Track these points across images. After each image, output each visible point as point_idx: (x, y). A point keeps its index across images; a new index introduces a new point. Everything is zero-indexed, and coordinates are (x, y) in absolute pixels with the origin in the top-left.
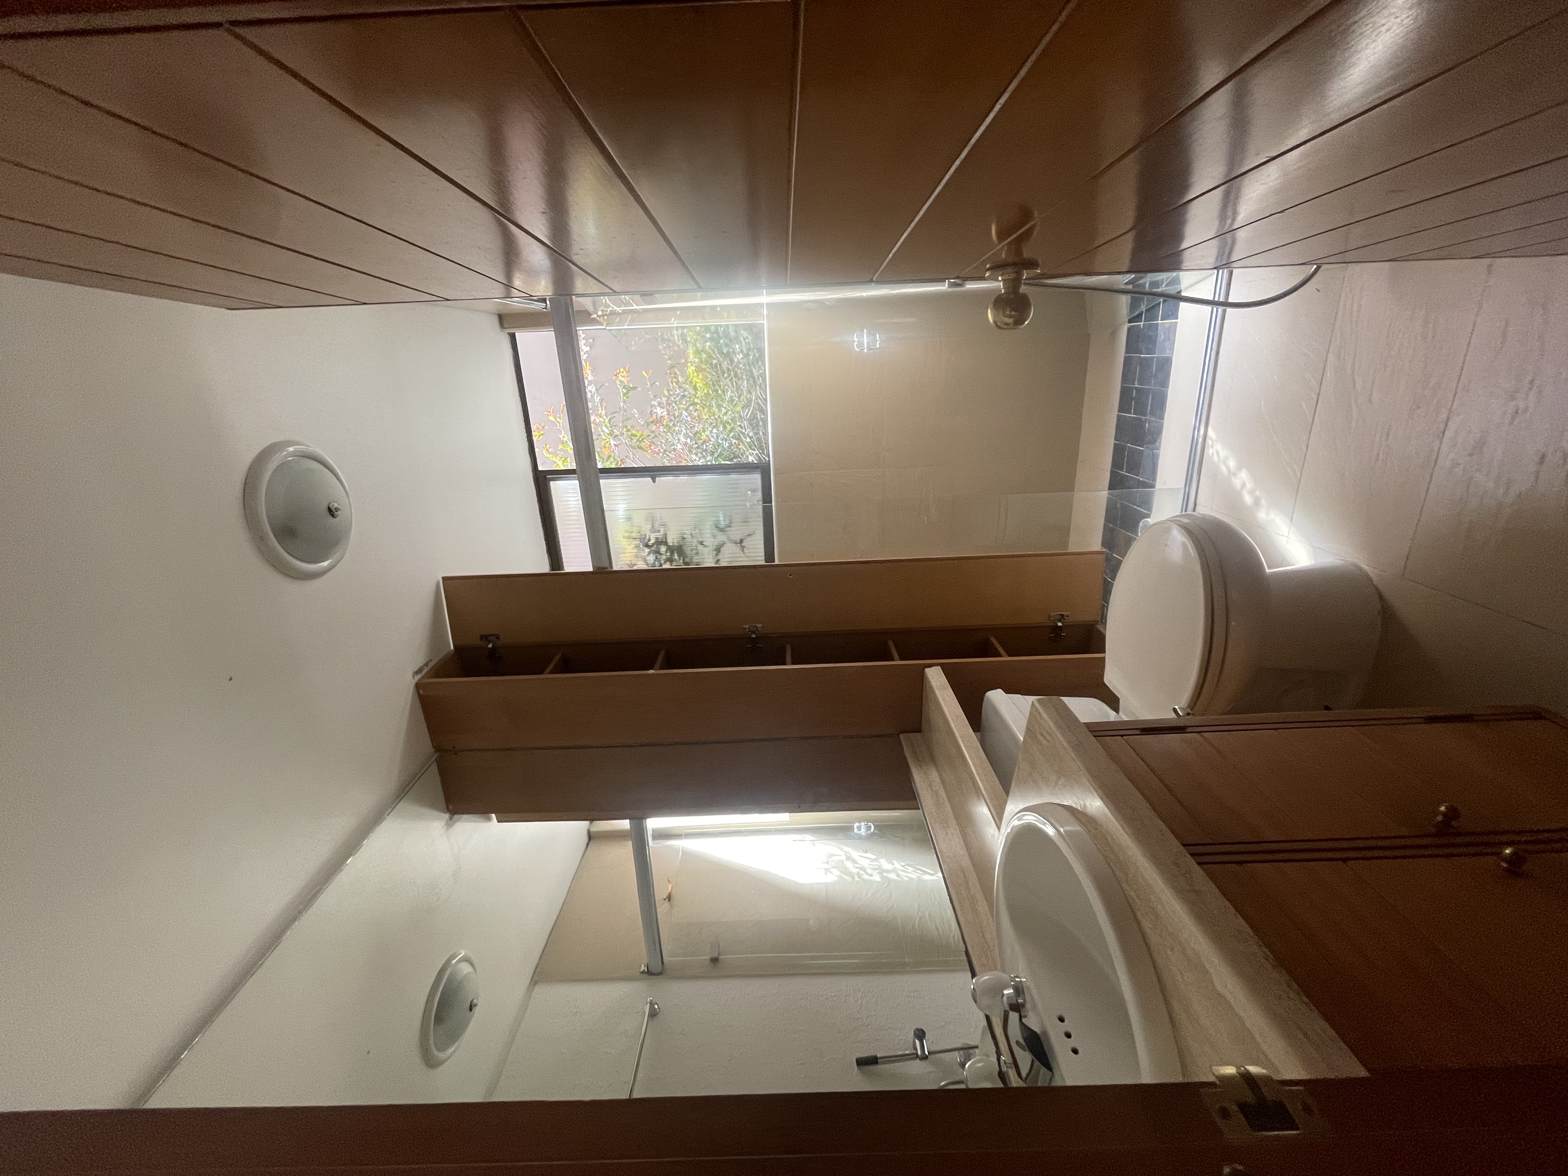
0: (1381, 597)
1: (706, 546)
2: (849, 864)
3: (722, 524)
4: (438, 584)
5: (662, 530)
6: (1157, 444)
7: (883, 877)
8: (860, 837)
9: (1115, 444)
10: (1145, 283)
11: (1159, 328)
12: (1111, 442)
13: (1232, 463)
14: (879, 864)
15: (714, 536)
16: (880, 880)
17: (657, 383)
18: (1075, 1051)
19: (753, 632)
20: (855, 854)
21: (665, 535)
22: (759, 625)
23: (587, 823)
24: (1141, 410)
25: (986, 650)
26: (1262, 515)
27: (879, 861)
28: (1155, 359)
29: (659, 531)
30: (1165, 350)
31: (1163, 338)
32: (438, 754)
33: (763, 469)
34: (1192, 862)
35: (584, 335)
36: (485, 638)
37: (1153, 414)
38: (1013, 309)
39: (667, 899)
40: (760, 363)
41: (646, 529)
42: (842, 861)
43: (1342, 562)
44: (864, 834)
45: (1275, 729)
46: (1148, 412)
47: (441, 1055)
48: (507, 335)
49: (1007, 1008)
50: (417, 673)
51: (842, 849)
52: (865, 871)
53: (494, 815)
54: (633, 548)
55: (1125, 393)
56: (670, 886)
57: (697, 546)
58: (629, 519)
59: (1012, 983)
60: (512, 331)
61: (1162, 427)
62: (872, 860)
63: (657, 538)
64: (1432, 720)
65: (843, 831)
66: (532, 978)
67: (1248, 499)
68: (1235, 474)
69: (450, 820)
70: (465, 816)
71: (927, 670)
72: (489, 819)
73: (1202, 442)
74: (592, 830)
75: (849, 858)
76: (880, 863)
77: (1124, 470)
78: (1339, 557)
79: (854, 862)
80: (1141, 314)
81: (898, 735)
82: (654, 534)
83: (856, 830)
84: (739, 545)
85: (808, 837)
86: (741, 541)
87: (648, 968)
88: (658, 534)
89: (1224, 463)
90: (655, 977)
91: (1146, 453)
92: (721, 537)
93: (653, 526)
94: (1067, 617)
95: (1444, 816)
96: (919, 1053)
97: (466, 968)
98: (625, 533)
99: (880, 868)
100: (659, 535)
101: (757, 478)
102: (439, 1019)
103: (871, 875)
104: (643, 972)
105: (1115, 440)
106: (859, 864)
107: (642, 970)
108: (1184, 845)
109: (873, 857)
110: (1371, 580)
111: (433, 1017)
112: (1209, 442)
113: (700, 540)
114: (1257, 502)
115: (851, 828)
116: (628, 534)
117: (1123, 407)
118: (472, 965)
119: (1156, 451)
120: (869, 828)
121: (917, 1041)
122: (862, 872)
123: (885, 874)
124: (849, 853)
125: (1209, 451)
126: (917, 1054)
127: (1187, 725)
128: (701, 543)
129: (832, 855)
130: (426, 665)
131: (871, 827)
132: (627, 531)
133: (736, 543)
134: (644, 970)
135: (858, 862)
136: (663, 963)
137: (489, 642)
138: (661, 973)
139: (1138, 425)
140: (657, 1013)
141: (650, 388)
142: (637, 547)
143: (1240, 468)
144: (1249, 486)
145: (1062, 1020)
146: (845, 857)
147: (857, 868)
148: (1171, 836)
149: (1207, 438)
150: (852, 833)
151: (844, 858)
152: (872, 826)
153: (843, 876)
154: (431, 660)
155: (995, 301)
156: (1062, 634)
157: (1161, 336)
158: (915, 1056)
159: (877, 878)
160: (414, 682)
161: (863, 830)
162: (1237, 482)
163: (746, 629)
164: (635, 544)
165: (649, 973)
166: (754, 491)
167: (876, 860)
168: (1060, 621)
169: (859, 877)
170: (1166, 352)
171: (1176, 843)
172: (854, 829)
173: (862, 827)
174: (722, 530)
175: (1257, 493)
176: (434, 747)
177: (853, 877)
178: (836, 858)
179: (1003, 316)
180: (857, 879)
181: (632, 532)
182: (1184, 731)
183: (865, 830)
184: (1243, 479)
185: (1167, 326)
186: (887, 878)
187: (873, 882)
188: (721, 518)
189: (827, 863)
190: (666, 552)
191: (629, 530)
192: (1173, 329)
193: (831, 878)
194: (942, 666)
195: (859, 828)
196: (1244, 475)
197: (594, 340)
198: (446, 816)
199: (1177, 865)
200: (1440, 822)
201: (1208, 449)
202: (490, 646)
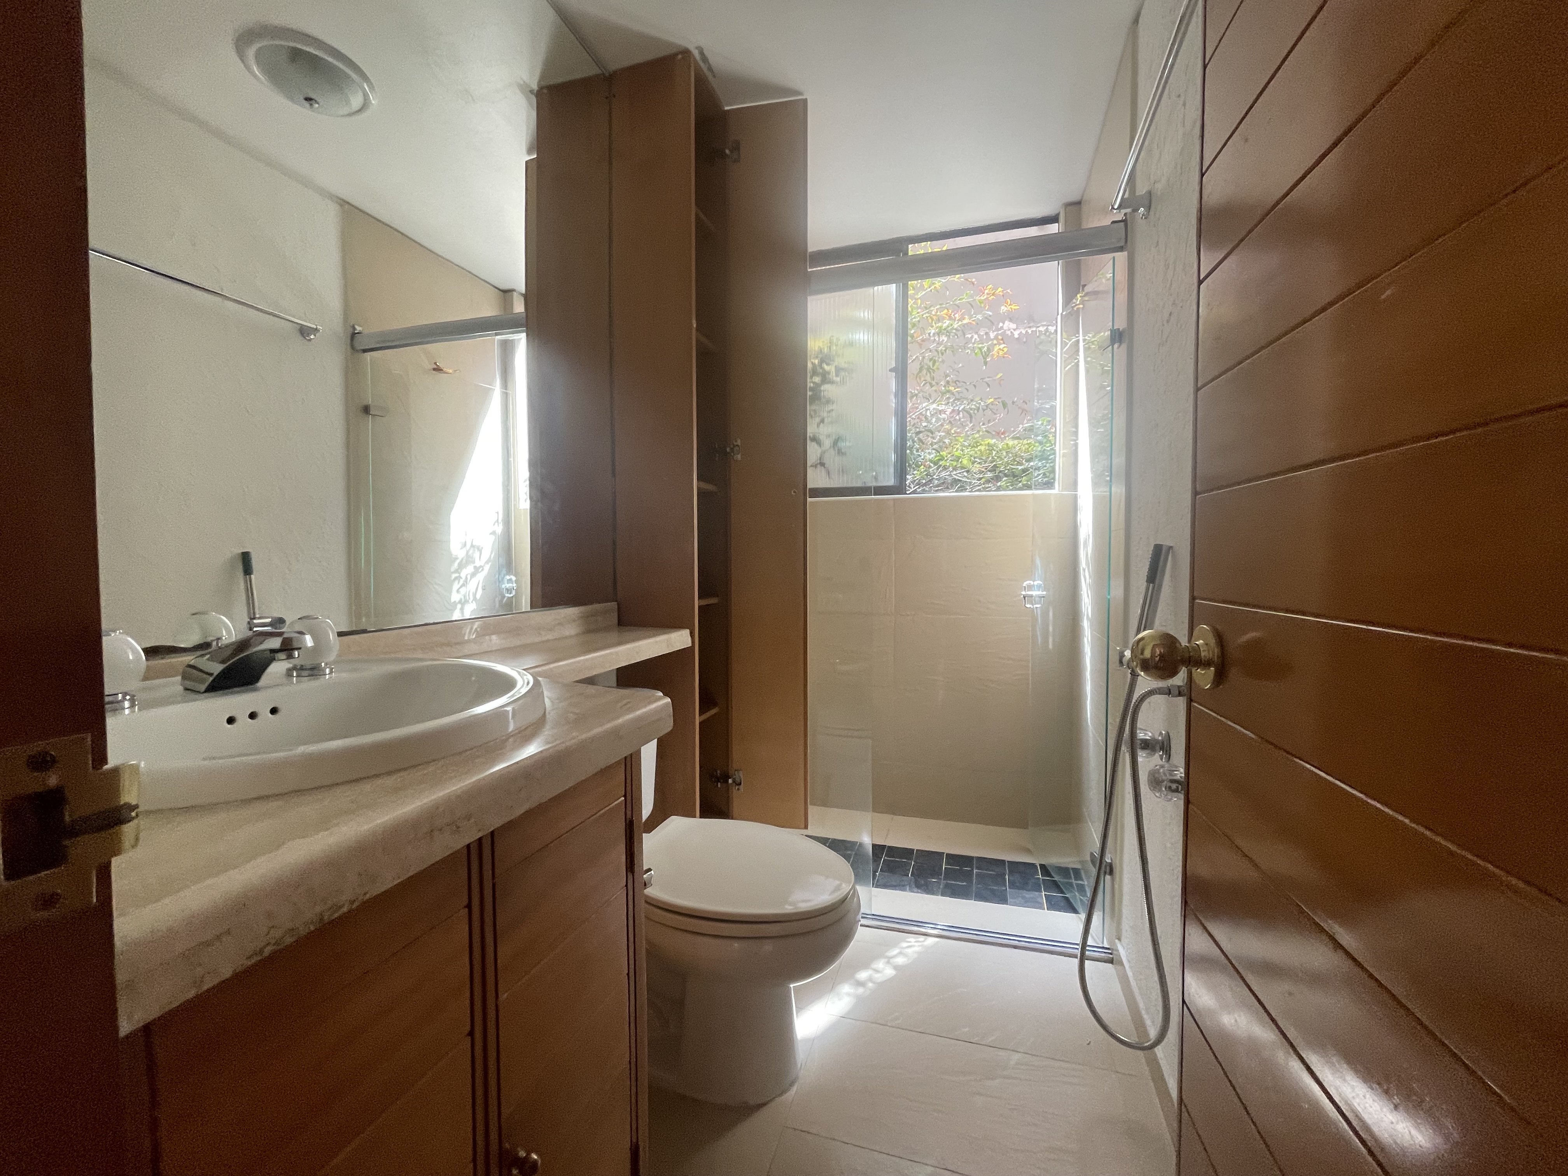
0: (764, 1105)
1: (818, 426)
2: (470, 569)
3: (841, 444)
4: (800, 93)
5: (838, 379)
6: (916, 890)
7: (455, 604)
8: (500, 581)
9: (913, 850)
10: (1082, 880)
11: (1037, 893)
12: (915, 845)
13: (900, 961)
14: (470, 601)
15: (829, 436)
16: (452, 600)
17: (988, 389)
18: (231, 721)
19: (732, 449)
20: (481, 577)
21: (831, 382)
22: (739, 457)
23: (522, 289)
24: (949, 874)
25: (707, 702)
26: (846, 988)
27: (474, 602)
28: (1004, 889)
29: (837, 375)
30: (1015, 898)
31: (1027, 896)
32: (607, 75)
33: (899, 488)
34: (470, 837)
35: (1030, 333)
36: (736, 147)
37: (947, 886)
38: (1161, 656)
39: (435, 367)
40: (1011, 488)
41: (840, 362)
42: (474, 562)
43: (799, 1066)
44: (503, 586)
45: (628, 974)
46: (949, 882)
47: (251, 52)
48: (1057, 212)
49: (285, 636)
50: (702, 53)
51: (487, 562)
52: (463, 585)
53: (535, 156)
54: (819, 347)
55: (966, 860)
56: (451, 371)
57: (819, 416)
58: (851, 344)
59: (323, 664)
60: (1062, 218)
61: (933, 894)
62: (475, 595)
63: (829, 373)
64: (635, 1152)
65: (507, 562)
66: (348, 203)
67: (863, 975)
68: (888, 962)
69: (530, 91)
70: (534, 114)
71: (688, 631)
72: (529, 152)
73: (920, 931)
74: (515, 293)
75: (477, 570)
76: (472, 602)
77: (886, 858)
78: (803, 1065)
79: (473, 575)
80: (1050, 875)
81: (616, 601)
82: (833, 370)
83: (508, 577)
84: (819, 461)
85: (499, 529)
86: (822, 464)
87: (358, 333)
88: (834, 374)
89: (900, 953)
90: (349, 341)
91: (905, 878)
92: (827, 443)
93: (842, 369)
94: (738, 789)
95: (524, 1158)
96: (255, 621)
97: (356, 101)
98: (837, 339)
99: (466, 602)
100: (833, 376)
101: (891, 481)
102: (296, 55)
103: (458, 591)
104: (354, 329)
105: (917, 850)
106: (470, 580)
107: (356, 327)
108: (492, 833)
109: (478, 596)
110: (781, 1095)
111: (299, 46)
112: (922, 938)
113: (826, 420)
114: (860, 984)
115: (509, 572)
116: (835, 341)
117: (953, 859)
118: (360, 111)
119: (908, 889)
120: (509, 591)
121: (270, 620)
122: (462, 582)
123: (459, 606)
124: (483, 570)
125: (912, 939)
126: (254, 618)
127: (635, 874)
128: (822, 421)
129: (480, 551)
130: (710, 69)
131: (511, 593)
132: (838, 339)
133: (820, 459)
134: (356, 330)
135: (473, 579)
136: (365, 351)
137: (731, 151)
138: (352, 346)
139: (935, 872)
140: (305, 338)
141: (985, 380)
142: (821, 351)
143: (896, 968)
144: (879, 977)
145: (274, 711)
146: (478, 566)
147: (466, 578)
148: (506, 820)
149: (925, 937)
150: (504, 571)
151: (478, 564)
152: (512, 595)
153: (458, 561)
154: (714, 76)
155: (1172, 637)
156: (719, 784)
157: (1029, 895)
158: (252, 617)
159: (455, 597)
160: (691, 47)
161: (508, 586)
162: (880, 964)
163: (736, 441)
164: (824, 348)
165: (354, 335)
166: (876, 478)
167: (475, 599)
168: (734, 781)
169: (456, 578)
170: (1012, 898)
171: (495, 822)
172: (509, 576)
173: (511, 585)
174: (835, 443)
175: (870, 985)
176: (615, 72)
177: (456, 571)
178: (476, 555)
179: (1154, 646)
180: (454, 576)
181: (837, 345)
182: (629, 870)
183: (507, 587)
184: (883, 971)
185: (1039, 900)
186: (455, 608)
187: (451, 592)
188: (848, 444)
189: (472, 546)
190: (814, 383)
191: (839, 343)
192: (1038, 906)
193: (456, 549)
194: (692, 648)
195: (510, 581)
196: (889, 972)
197: (1025, 342)
198: (535, 87)
199: (468, 817)
200: (517, 1154)
201: (914, 938)
202: (727, 151)
